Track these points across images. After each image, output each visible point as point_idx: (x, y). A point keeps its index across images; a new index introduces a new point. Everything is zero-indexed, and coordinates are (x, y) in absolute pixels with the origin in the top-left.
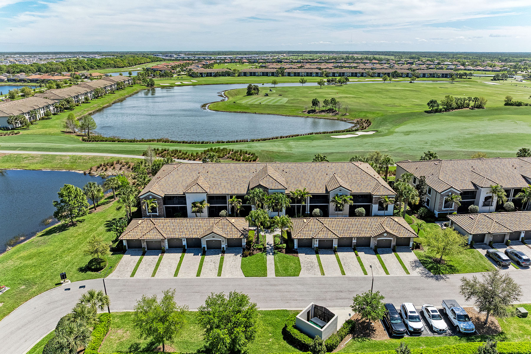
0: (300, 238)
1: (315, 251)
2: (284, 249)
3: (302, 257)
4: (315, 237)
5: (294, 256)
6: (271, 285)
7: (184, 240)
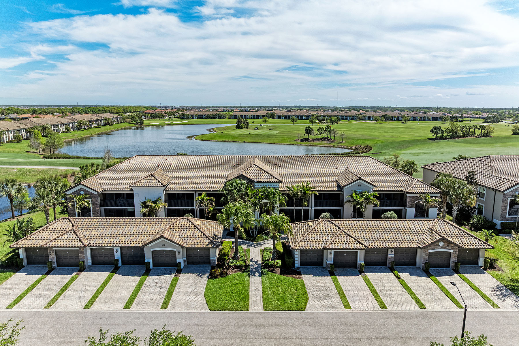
0: (304, 248)
1: (329, 271)
2: (277, 267)
3: (308, 279)
4: (328, 247)
5: (296, 278)
6: (256, 326)
7: (117, 251)
